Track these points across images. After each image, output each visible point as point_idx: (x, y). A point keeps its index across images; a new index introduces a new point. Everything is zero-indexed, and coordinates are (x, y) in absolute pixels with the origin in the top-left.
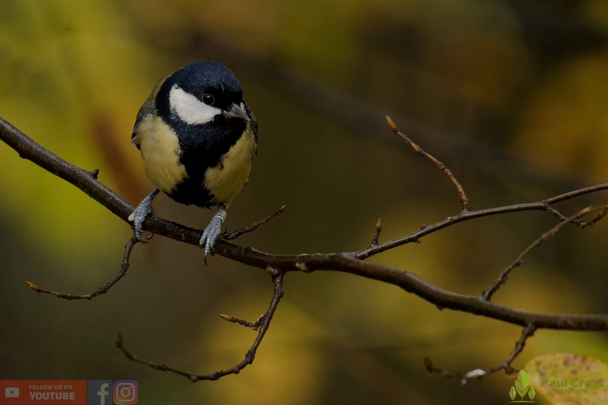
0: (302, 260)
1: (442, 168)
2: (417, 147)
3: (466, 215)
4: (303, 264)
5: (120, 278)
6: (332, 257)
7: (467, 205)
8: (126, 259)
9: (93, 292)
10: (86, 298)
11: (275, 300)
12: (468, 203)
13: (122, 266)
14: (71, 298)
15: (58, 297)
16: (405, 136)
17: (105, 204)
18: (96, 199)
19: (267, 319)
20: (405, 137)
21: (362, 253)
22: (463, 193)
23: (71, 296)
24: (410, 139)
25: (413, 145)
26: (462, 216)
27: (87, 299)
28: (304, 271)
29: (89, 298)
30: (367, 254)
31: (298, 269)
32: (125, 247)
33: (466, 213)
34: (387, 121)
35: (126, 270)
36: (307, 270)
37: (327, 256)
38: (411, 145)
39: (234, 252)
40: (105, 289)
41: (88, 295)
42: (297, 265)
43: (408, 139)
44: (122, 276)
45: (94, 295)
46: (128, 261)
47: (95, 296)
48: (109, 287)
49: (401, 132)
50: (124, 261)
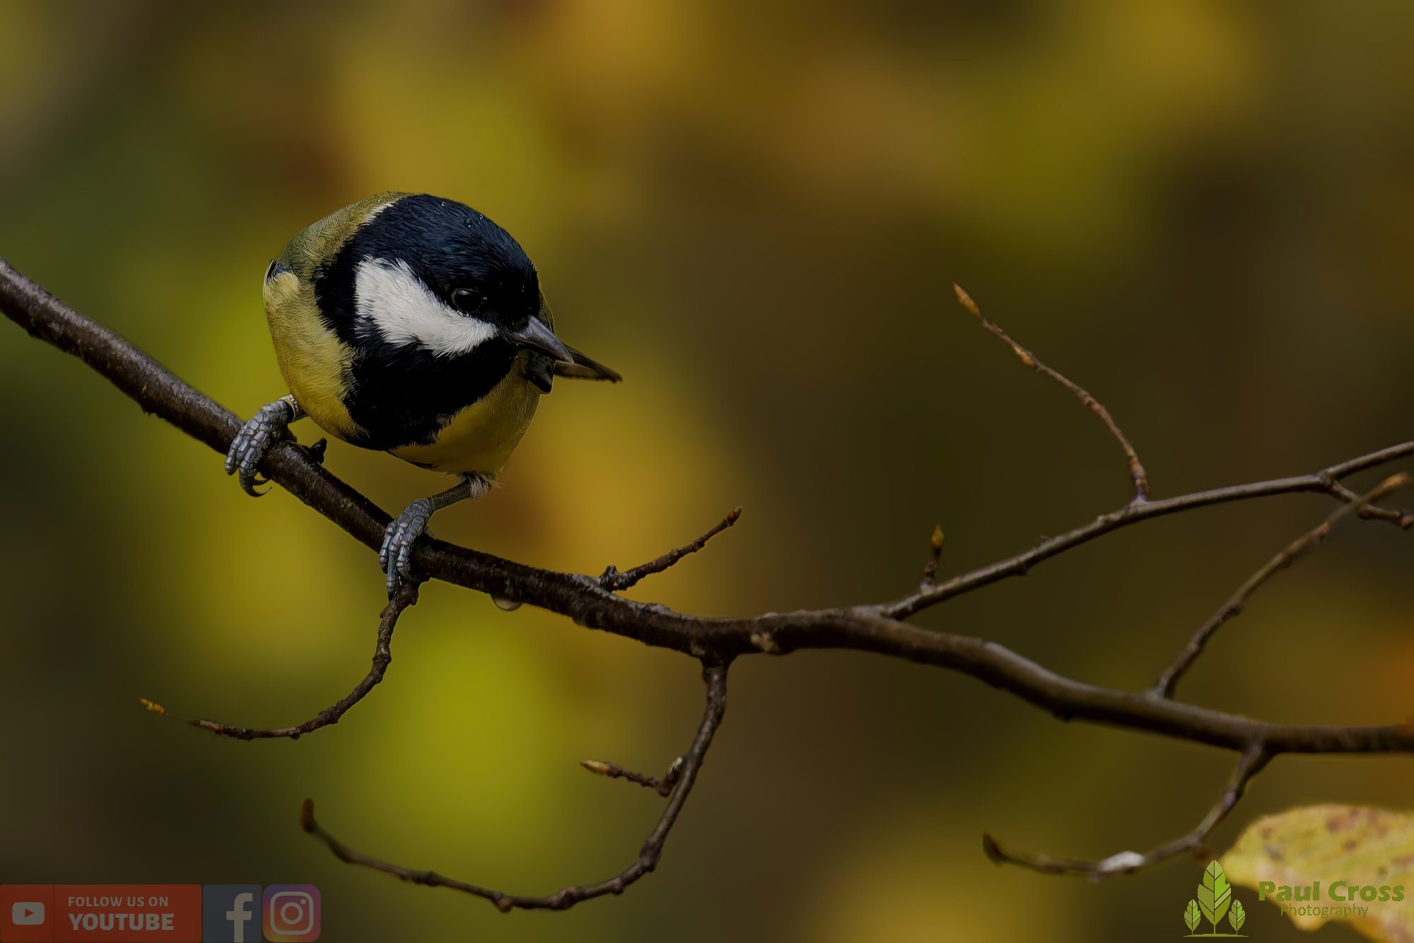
0: (765, 626)
1: (1086, 402)
2: (1028, 355)
3: (1141, 510)
4: (766, 636)
5: (369, 688)
6: (830, 616)
7: (1143, 486)
8: (382, 646)
9: (303, 722)
10: (287, 734)
11: (708, 724)
12: (1145, 481)
13: (373, 659)
14: (249, 735)
15: (218, 732)
16: (1001, 330)
17: (337, 520)
18: (318, 509)
19: (690, 766)
20: (1001, 333)
21: (900, 606)
22: (1135, 459)
23: (248, 732)
24: (1012, 339)
25: (1018, 350)
26: (1131, 511)
27: (289, 738)
28: (772, 652)
29: (295, 736)
30: (910, 608)
31: (756, 649)
32: (382, 617)
33: (1141, 504)
34: (956, 297)
35: (383, 670)
36: (777, 649)
37: (818, 614)
38: (1014, 352)
39: (620, 616)
40: (332, 715)
41: (292, 729)
42: (755, 638)
43: (1006, 338)
44: (374, 683)
45: (307, 728)
46: (387, 648)
47: (310, 731)
48: (343, 711)
49: (990, 323)
50: (378, 648)
